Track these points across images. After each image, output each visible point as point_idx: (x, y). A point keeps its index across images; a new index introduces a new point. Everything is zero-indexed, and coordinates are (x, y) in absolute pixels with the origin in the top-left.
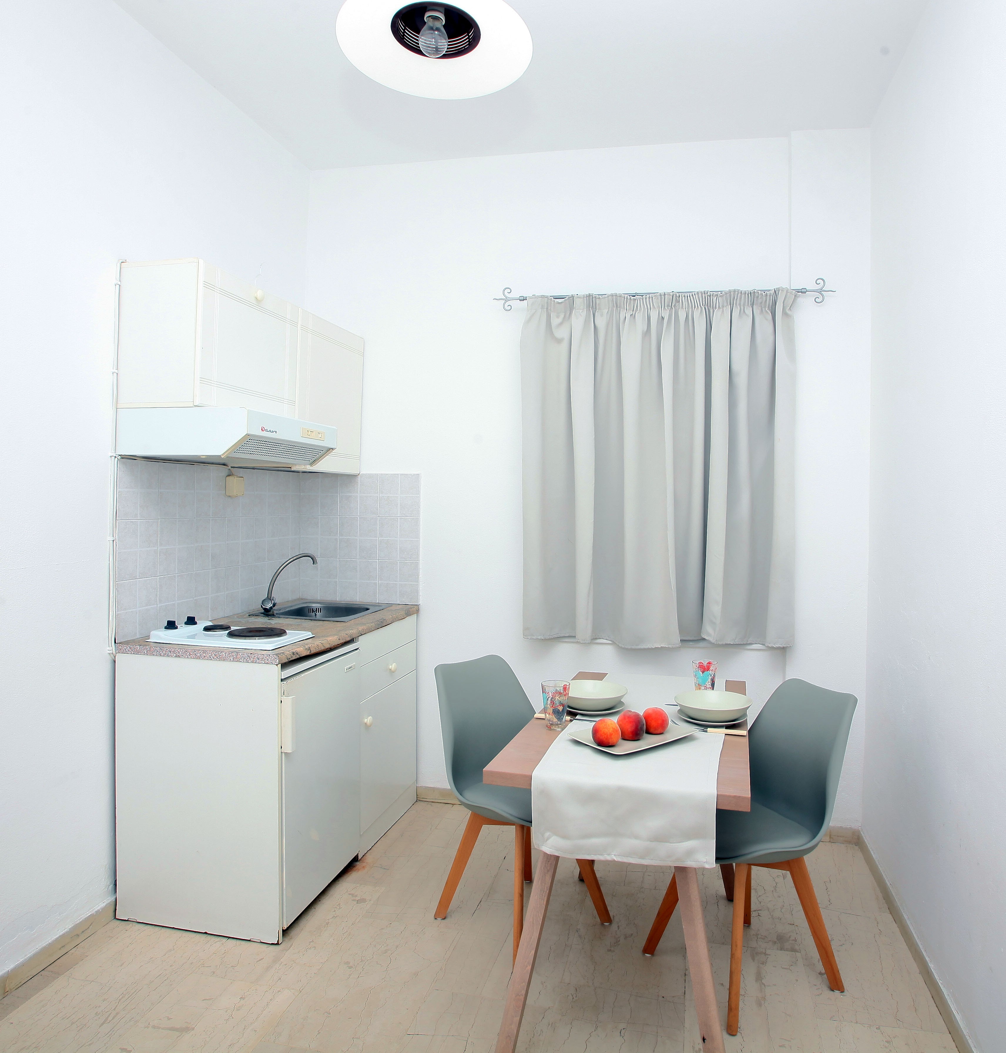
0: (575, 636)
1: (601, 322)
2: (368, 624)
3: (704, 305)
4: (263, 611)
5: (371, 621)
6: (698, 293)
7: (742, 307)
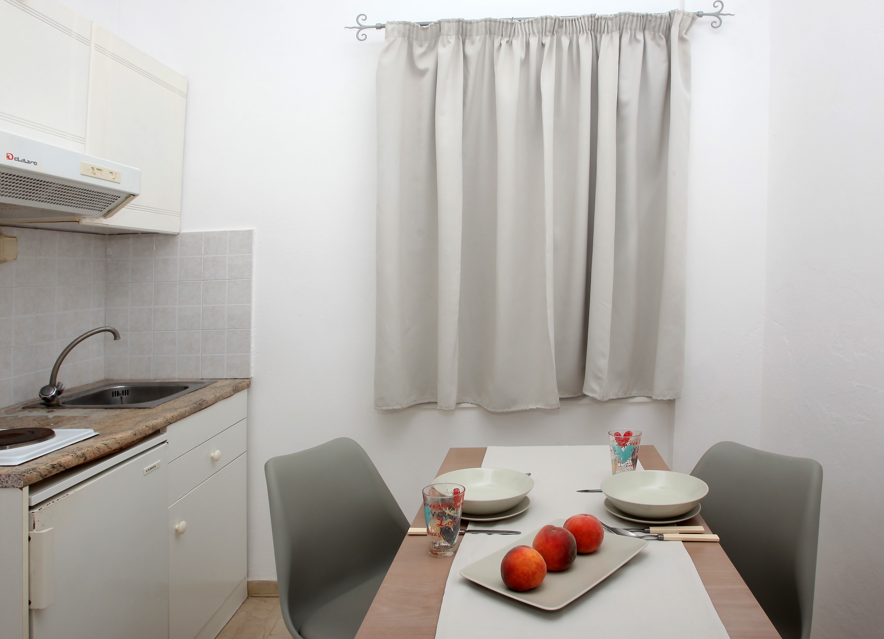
0: (437, 402)
1: (472, 50)
2: (180, 408)
3: (590, 30)
4: (43, 401)
5: (186, 404)
6: (584, 17)
7: (633, 32)
